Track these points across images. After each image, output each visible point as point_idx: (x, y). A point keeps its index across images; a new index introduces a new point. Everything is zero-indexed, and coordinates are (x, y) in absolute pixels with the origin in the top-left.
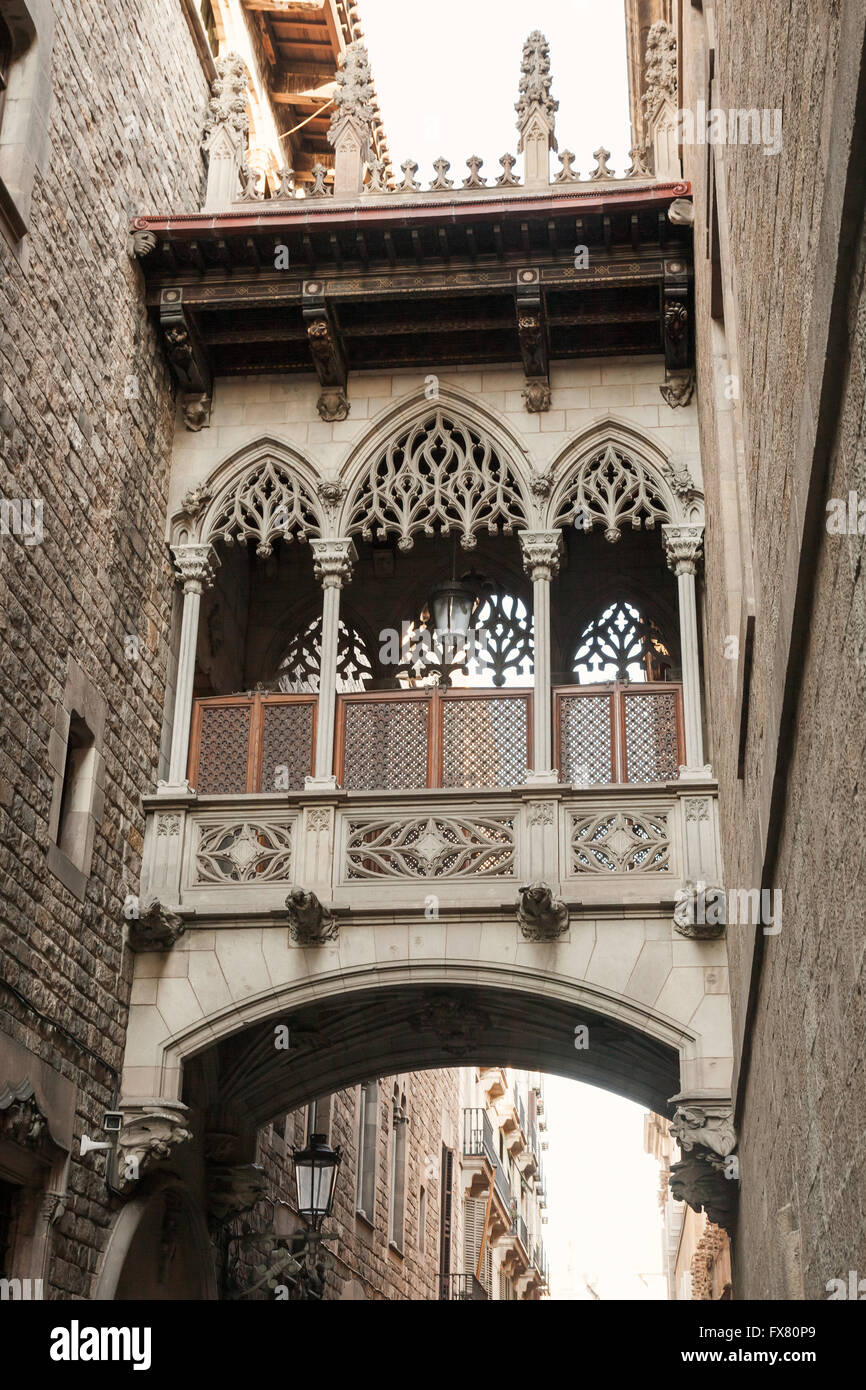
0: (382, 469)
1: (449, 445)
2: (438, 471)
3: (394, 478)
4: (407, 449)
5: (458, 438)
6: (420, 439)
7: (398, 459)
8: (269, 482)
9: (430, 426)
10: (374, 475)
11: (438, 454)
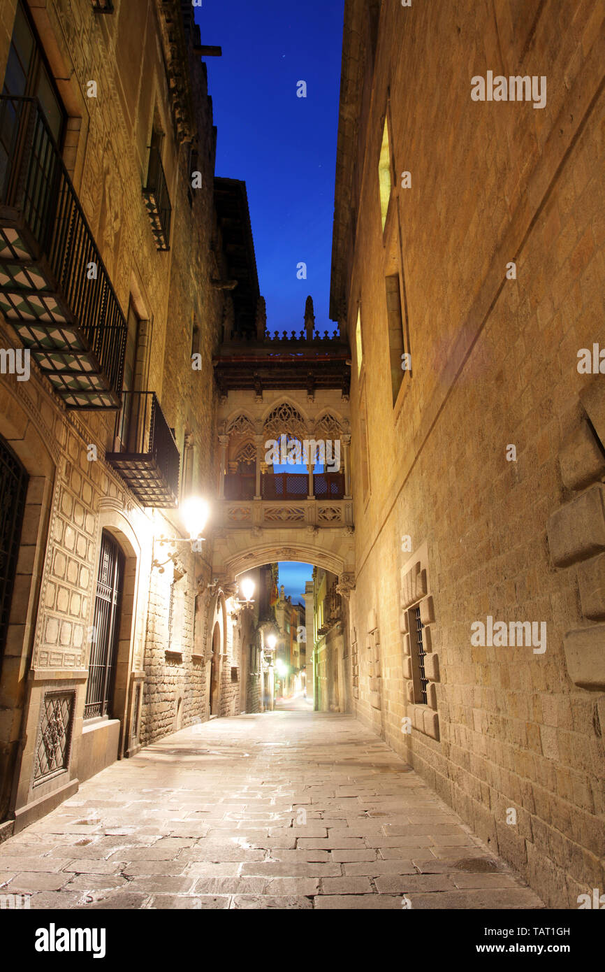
0: (271, 416)
1: (288, 411)
2: (285, 418)
3: (274, 420)
4: (277, 411)
5: (289, 409)
6: (280, 409)
7: (275, 414)
8: (242, 419)
9: (283, 405)
10: (269, 419)
11: (285, 413)
